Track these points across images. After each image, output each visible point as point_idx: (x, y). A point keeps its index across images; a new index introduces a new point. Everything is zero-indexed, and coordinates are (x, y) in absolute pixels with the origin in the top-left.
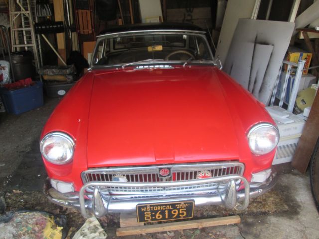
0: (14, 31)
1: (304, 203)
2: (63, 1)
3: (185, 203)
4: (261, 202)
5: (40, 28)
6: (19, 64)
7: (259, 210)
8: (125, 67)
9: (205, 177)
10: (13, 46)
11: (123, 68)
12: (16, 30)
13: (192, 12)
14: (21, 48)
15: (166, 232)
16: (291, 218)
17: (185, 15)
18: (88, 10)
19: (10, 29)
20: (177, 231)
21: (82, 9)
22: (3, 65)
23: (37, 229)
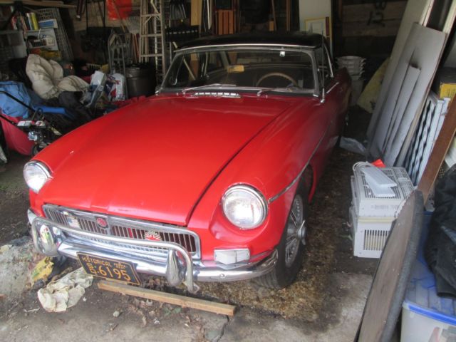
0: (143, 38)
1: (348, 320)
2: (203, 2)
3: (122, 264)
4: (282, 300)
5: (170, 33)
6: (135, 79)
7: (272, 309)
8: (187, 92)
9: (152, 239)
10: (141, 56)
11: (184, 93)
12: (145, 36)
13: (383, 9)
14: (150, 58)
15: (145, 300)
16: (307, 333)
17: (371, 13)
18: (231, 9)
19: (138, 35)
20: (158, 302)
21: (223, 9)
22: (117, 79)
23: (35, 258)
